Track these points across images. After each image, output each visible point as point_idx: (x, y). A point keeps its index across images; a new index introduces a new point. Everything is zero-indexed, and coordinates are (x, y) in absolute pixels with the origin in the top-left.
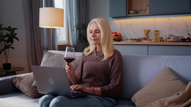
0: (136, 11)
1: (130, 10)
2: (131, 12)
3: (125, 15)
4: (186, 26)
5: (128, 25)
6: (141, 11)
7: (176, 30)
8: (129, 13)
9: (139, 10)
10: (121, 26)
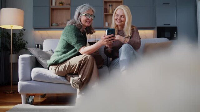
0: (57, 23)
2: (53, 24)
6: (61, 24)
8: (52, 26)
9: (60, 24)
10: (41, 37)
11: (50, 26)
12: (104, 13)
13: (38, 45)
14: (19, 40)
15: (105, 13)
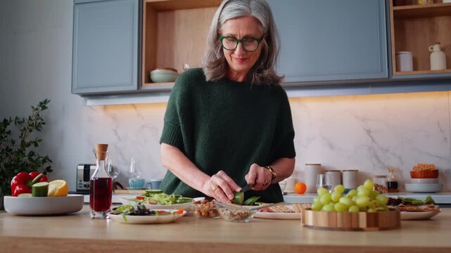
0: (176, 71)
1: (154, 69)
2: (156, 74)
3: (134, 87)
4: (369, 132)
5: (143, 127)
7: (332, 147)
8: (149, 80)
10: (115, 131)
11: (139, 84)
12: (392, 8)
13: (87, 167)
14: (24, 145)
15: (394, 5)
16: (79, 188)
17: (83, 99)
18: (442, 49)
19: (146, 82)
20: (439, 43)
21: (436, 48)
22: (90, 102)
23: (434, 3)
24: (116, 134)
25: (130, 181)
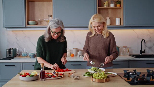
0: (36, 21)
1: (29, 21)
2: (30, 22)
5: (25, 37)
6: (41, 22)
7: (80, 43)
8: (28, 24)
9: (39, 21)
10: (16, 38)
11: (25, 25)
12: (98, 7)
13: (10, 50)
15: (98, 6)
16: (7, 56)
17: (6, 28)
18: (110, 18)
19: (27, 25)
20: (109, 17)
21: (108, 18)
22: (8, 29)
23: (108, 6)
24: (17, 39)
25: (23, 54)
